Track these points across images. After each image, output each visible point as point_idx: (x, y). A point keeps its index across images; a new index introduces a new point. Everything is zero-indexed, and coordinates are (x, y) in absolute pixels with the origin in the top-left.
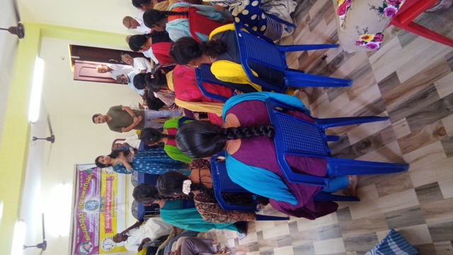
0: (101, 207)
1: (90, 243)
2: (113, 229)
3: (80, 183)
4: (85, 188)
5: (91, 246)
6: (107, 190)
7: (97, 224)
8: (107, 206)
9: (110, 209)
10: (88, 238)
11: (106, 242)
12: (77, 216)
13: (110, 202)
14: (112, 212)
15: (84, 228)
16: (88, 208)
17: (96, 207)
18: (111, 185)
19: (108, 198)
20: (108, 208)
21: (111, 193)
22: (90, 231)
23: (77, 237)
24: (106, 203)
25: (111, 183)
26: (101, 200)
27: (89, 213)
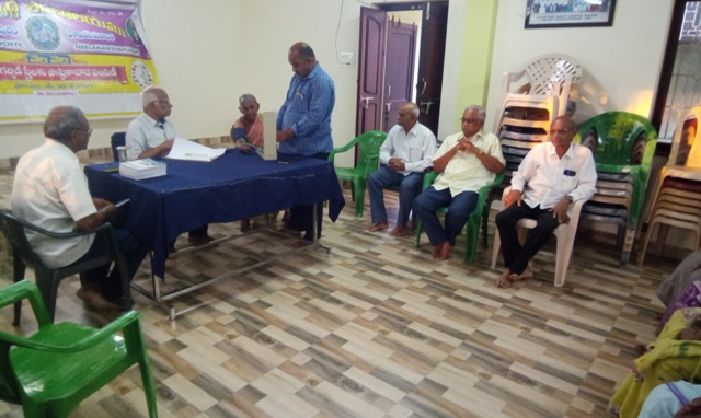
0: (40, 55)
3: (105, 10)
4: (84, 19)
6: (92, 68)
8: (46, 69)
9: (37, 78)
13: (57, 78)
14: (29, 81)
16: (35, 25)
17: (39, 43)
18: (107, 78)
19: (69, 72)
20: (41, 72)
21: (83, 77)
24: (55, 68)
25: (113, 78)
26: (61, 55)
27: (20, 27)
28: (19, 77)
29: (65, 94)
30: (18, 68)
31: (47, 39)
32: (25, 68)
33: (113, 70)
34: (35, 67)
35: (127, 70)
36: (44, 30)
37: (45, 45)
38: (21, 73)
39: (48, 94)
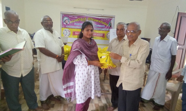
1: (68, 23)
2: (74, 36)
3: (104, 19)
4: (99, 21)
5: (67, 24)
7: (78, 27)
10: (71, 22)
11: (68, 31)
12: (85, 17)
15: (77, 20)
22: (75, 24)
23: (73, 16)
25: (101, 36)
33: (102, 34)
35: (105, 34)
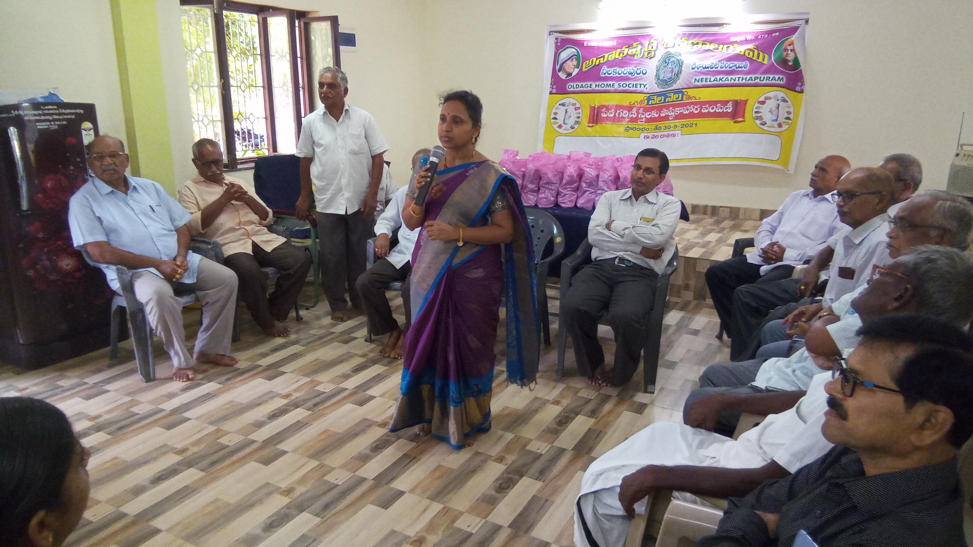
5: (569, 74)
6: (704, 103)
7: (616, 86)
8: (659, 109)
9: (649, 120)
14: (640, 124)
16: (665, 61)
19: (678, 111)
20: (654, 114)
21: (691, 115)
24: (667, 107)
27: (651, 66)
28: (633, 120)
29: (668, 136)
30: (634, 111)
31: (669, 75)
32: (641, 111)
33: (730, 105)
34: (650, 110)
35: (750, 104)
36: (670, 65)
37: (665, 82)
38: (634, 116)
39: (655, 137)
